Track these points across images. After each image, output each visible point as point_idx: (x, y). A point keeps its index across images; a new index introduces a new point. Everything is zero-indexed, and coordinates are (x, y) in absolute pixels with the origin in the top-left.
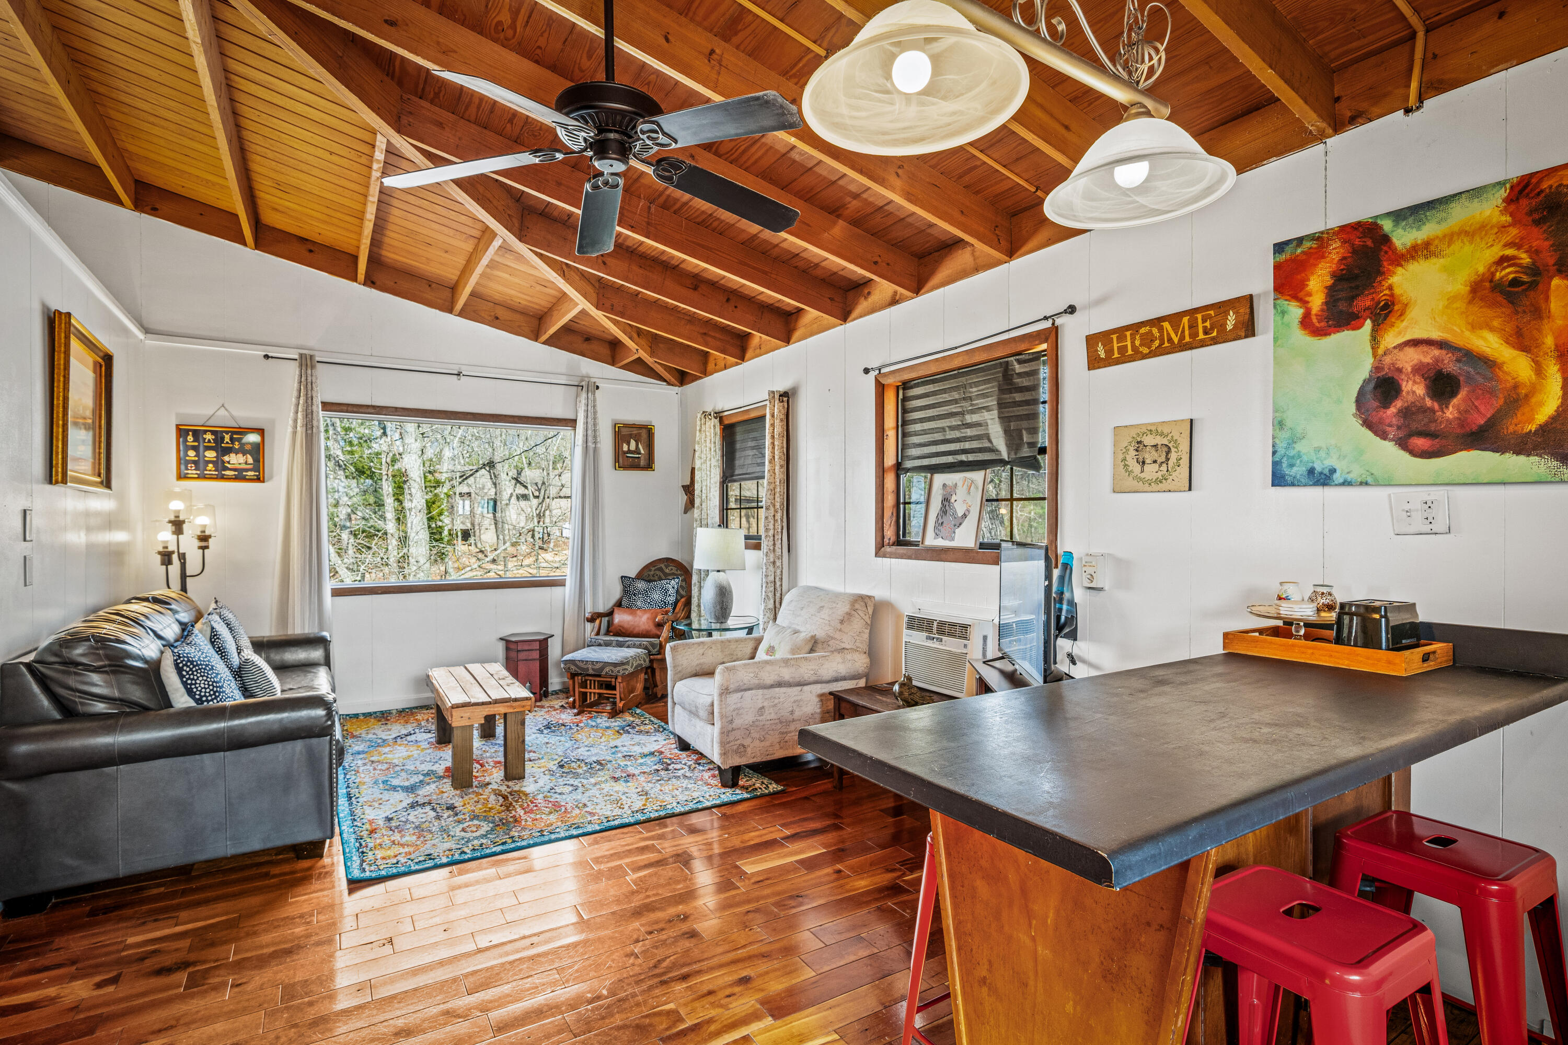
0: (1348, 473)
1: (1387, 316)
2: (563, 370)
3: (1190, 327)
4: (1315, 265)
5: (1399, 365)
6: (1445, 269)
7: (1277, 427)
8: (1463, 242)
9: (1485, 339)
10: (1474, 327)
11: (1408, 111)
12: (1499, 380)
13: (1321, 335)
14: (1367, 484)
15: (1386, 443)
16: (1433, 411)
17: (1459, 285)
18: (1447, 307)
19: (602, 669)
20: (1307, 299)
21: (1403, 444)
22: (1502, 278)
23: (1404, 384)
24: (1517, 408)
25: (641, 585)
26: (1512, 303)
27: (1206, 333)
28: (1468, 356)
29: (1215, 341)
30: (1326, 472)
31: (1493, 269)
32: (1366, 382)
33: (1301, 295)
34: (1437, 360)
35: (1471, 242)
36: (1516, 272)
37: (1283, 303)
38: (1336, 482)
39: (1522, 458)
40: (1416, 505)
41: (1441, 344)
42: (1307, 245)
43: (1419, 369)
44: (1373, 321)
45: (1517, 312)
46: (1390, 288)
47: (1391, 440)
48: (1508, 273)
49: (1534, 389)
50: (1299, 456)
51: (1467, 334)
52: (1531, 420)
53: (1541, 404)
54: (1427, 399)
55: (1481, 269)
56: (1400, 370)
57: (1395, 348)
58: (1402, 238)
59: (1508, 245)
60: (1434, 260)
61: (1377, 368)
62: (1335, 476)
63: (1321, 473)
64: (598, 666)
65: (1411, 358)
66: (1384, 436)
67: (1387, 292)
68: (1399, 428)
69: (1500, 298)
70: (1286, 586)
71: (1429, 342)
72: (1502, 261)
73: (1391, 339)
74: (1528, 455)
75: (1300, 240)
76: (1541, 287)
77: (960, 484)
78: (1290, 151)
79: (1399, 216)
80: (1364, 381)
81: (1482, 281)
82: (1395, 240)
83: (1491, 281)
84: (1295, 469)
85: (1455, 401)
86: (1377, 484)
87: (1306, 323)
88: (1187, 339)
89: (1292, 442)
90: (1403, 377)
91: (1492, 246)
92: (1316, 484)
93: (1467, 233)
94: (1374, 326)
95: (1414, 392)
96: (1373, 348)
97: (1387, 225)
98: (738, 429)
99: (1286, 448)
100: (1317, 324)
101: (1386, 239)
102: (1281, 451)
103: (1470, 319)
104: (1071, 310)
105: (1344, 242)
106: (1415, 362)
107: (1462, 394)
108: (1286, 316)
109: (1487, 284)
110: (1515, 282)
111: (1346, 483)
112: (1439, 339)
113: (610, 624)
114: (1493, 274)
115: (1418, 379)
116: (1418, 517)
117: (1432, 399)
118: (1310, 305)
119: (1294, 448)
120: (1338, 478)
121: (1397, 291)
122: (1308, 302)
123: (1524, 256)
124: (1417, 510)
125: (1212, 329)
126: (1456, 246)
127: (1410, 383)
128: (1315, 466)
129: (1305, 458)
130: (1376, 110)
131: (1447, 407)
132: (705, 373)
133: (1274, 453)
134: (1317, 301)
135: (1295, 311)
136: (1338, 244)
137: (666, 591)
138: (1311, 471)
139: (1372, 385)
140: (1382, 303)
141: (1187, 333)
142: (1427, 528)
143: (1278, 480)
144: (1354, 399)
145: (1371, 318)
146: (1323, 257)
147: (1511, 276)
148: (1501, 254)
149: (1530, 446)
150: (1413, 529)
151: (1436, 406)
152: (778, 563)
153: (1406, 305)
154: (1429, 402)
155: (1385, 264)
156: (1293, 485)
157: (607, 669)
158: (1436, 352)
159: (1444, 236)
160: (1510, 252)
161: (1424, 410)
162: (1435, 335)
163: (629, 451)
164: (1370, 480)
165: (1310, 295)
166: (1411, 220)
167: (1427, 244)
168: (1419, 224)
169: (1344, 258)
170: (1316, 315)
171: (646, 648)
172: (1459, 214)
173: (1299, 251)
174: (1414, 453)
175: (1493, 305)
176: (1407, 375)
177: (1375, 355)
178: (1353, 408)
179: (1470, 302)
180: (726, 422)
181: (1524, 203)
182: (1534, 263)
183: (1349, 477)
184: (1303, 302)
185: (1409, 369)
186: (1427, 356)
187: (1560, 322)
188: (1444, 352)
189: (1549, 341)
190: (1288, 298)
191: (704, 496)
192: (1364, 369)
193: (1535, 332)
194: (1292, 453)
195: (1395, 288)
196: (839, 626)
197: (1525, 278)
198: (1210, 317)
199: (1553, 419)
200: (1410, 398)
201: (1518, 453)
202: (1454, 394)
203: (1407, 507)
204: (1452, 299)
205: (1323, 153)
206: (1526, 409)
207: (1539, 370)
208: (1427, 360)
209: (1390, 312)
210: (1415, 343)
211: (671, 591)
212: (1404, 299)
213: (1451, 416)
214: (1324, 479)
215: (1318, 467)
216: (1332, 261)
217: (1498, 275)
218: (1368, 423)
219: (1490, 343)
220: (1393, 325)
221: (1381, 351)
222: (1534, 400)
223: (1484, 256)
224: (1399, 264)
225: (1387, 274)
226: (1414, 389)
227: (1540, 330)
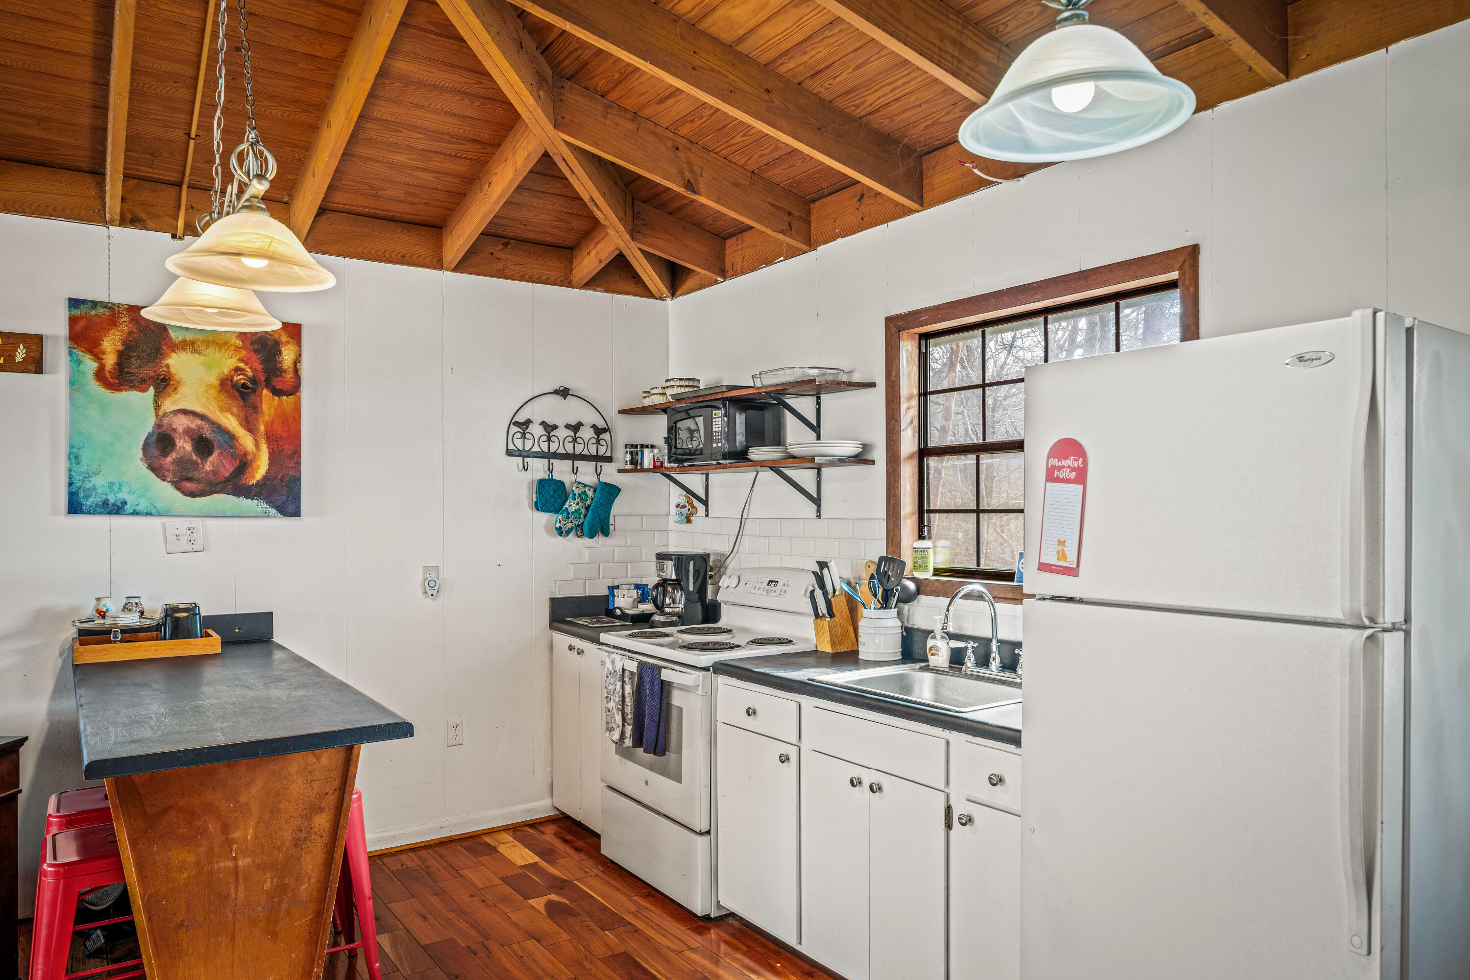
0: (137, 505)
1: (165, 387)
4: (109, 330)
5: (175, 426)
6: (204, 364)
7: (73, 461)
8: (215, 349)
9: (227, 418)
10: (223, 410)
11: (174, 236)
12: (236, 448)
13: (114, 389)
14: (151, 514)
15: (165, 483)
16: (197, 463)
17: (213, 378)
18: (205, 391)
20: (101, 356)
21: (177, 485)
22: (237, 381)
23: (178, 441)
24: (247, 469)
26: (243, 399)
28: (219, 428)
30: (119, 503)
31: (232, 373)
32: (150, 435)
33: (96, 350)
34: (199, 427)
35: (220, 350)
36: (245, 379)
37: (79, 353)
38: (127, 512)
39: (249, 501)
40: (182, 531)
41: (202, 417)
42: (101, 310)
43: (188, 432)
44: (155, 389)
45: (245, 406)
46: (168, 366)
47: (169, 482)
48: (239, 378)
49: (255, 458)
50: (94, 488)
51: (218, 413)
52: (253, 477)
53: (258, 468)
54: (193, 454)
55: (226, 372)
56: (175, 430)
57: (171, 412)
59: (241, 360)
60: (196, 355)
61: (158, 425)
62: (126, 507)
63: (114, 504)
65: (181, 423)
66: (163, 478)
67: (165, 369)
68: (174, 473)
69: (236, 394)
70: (103, 602)
71: (194, 414)
72: (237, 369)
73: (169, 405)
74: (252, 499)
75: (95, 304)
76: (257, 393)
78: (79, 220)
80: (149, 433)
81: (226, 379)
83: (231, 381)
84: (91, 500)
85: (211, 459)
86: (159, 514)
87: (100, 376)
89: (88, 476)
90: (177, 435)
91: (231, 357)
92: (109, 513)
93: (217, 344)
94: (156, 392)
95: (184, 448)
96: (155, 409)
99: (83, 481)
100: (111, 380)
101: (165, 329)
102: (77, 484)
103: (220, 403)
105: (132, 319)
106: (185, 426)
107: (215, 454)
108: (81, 366)
109: (229, 383)
110: (244, 386)
111: (135, 513)
112: (201, 413)
114: (232, 377)
115: (187, 438)
116: (184, 539)
117: (196, 455)
118: (104, 361)
119: (90, 482)
120: (128, 508)
121: (173, 370)
122: (102, 359)
123: (249, 370)
124: (184, 535)
126: (211, 350)
127: (182, 441)
128: (109, 497)
129: (100, 491)
130: (150, 223)
131: (206, 462)
133: (70, 484)
134: (110, 360)
135: (90, 365)
136: (127, 319)
138: (105, 503)
139: (154, 439)
140: (162, 377)
142: (189, 548)
143: (75, 507)
144: (141, 447)
145: (154, 386)
146: (115, 325)
147: (242, 381)
148: (237, 364)
149: (253, 493)
150: (180, 550)
151: (199, 461)
153: (179, 382)
154: (194, 457)
155: (164, 347)
156: (89, 513)
158: (199, 422)
159: (204, 341)
160: (241, 365)
161: (190, 461)
162: (198, 409)
164: (153, 511)
165: (104, 353)
167: (193, 343)
169: (130, 333)
170: (109, 372)
173: (93, 313)
175: (233, 397)
176: (180, 434)
177: (157, 415)
178: (140, 454)
179: (220, 392)
181: (249, 336)
182: (254, 377)
183: (138, 508)
184: (98, 356)
185: (181, 430)
186: (195, 423)
187: (267, 418)
188: (204, 423)
189: (262, 428)
190: (84, 350)
192: (149, 425)
193: (255, 421)
194: (88, 485)
195: (171, 367)
197: (249, 385)
199: (265, 477)
200: (182, 453)
201: (247, 498)
202: (210, 454)
203: (178, 533)
204: (210, 386)
205: (107, 237)
206: (251, 469)
207: (257, 445)
208: (193, 426)
209: (168, 385)
210: (185, 412)
212: (177, 377)
213: (208, 469)
214: (117, 509)
215: (112, 499)
216: (122, 331)
217: (235, 378)
218: (153, 468)
219: (231, 422)
220: (169, 395)
221: (161, 413)
222: (255, 464)
223: (227, 363)
224: (173, 351)
225: (164, 355)
226: (184, 446)
227: (257, 420)
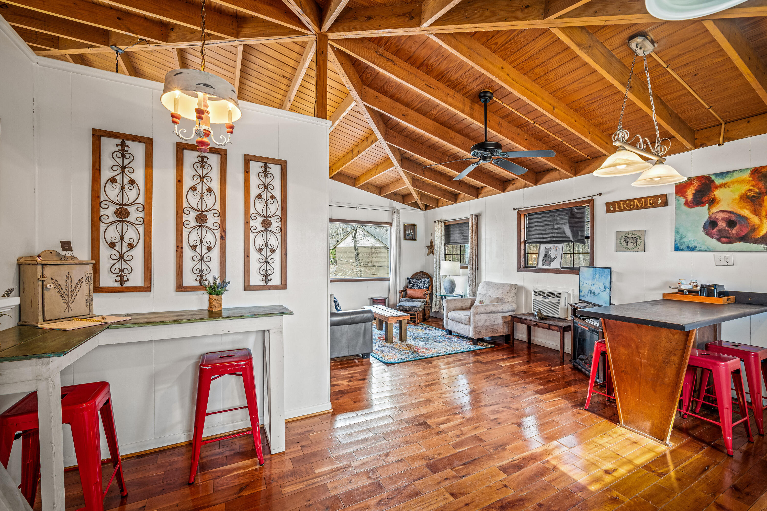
1: (713, 203)
2: (388, 206)
3: (645, 202)
4: (689, 187)
5: (717, 217)
6: (732, 191)
7: (676, 234)
8: (737, 184)
9: (744, 212)
10: (741, 208)
11: (719, 145)
12: (749, 223)
13: (691, 207)
14: (707, 251)
15: (713, 240)
16: (728, 231)
17: (737, 195)
18: (732, 202)
19: (412, 309)
21: (719, 240)
23: (719, 223)
24: (755, 231)
25: (415, 281)
26: (753, 202)
27: (650, 204)
28: (739, 216)
29: (654, 207)
30: (693, 247)
31: (747, 192)
32: (706, 222)
33: (684, 195)
34: (729, 217)
35: (740, 184)
36: (754, 194)
37: (678, 197)
39: (756, 245)
40: (723, 257)
41: (731, 212)
43: (723, 219)
45: (754, 205)
46: (714, 195)
47: (715, 239)
48: (751, 194)
49: (760, 226)
50: (684, 242)
51: (739, 210)
52: (759, 235)
53: (762, 230)
55: (743, 192)
56: (718, 219)
57: (716, 212)
58: (718, 181)
59: (751, 186)
60: (728, 188)
61: (710, 218)
64: (411, 308)
65: (721, 216)
66: (712, 237)
68: (717, 235)
69: (749, 200)
70: (681, 281)
71: (727, 211)
72: (749, 190)
73: (714, 210)
74: (758, 244)
76: (761, 198)
77: (552, 248)
78: (680, 152)
79: (717, 175)
81: (743, 195)
82: (715, 182)
84: (683, 246)
85: (735, 228)
86: (710, 251)
87: (686, 203)
88: (644, 206)
89: (681, 238)
90: (719, 221)
91: (746, 186)
92: (690, 251)
93: (738, 182)
94: (709, 206)
96: (709, 212)
97: (713, 177)
98: (451, 227)
100: (690, 204)
101: (713, 181)
102: (678, 241)
103: (740, 206)
104: (600, 194)
105: (699, 181)
107: (737, 227)
108: (679, 201)
109: (745, 196)
110: (754, 196)
111: (700, 251)
113: (406, 294)
114: (747, 194)
115: (723, 221)
116: (723, 261)
120: (697, 249)
121: (717, 196)
122: (687, 198)
123: (756, 189)
124: (723, 259)
125: (653, 203)
126: (735, 185)
127: (721, 222)
129: (686, 243)
130: (708, 144)
131: (733, 230)
132: (437, 206)
133: (675, 241)
134: (690, 197)
135: (683, 200)
136: (697, 181)
137: (425, 283)
138: (688, 247)
139: (708, 223)
140: (712, 200)
141: (644, 204)
142: (726, 264)
143: (677, 249)
144: (703, 227)
145: (708, 204)
146: (692, 185)
148: (749, 188)
149: (758, 242)
150: (721, 264)
151: (729, 229)
152: (474, 274)
154: (727, 228)
155: (712, 188)
156: (682, 251)
157: (414, 309)
158: (729, 214)
159: (732, 182)
160: (752, 188)
161: (725, 230)
162: (729, 209)
163: (408, 234)
164: (708, 250)
165: (687, 195)
166: (721, 176)
167: (726, 184)
168: (724, 178)
169: (698, 186)
170: (690, 202)
171: (423, 302)
172: (736, 176)
173: (684, 182)
174: (722, 243)
175: (747, 202)
177: (709, 214)
179: (740, 201)
180: (447, 224)
181: (756, 174)
182: (759, 192)
183: (701, 249)
184: (685, 198)
185: (721, 219)
186: (726, 215)
188: (731, 214)
189: (764, 213)
190: (680, 196)
191: (438, 250)
194: (681, 241)
196: (506, 294)
197: (757, 195)
198: (652, 200)
199: (765, 235)
200: (721, 227)
201: (755, 243)
202: (735, 226)
203: (720, 258)
204: (735, 200)
205: (691, 154)
206: (757, 231)
207: (761, 221)
208: (726, 216)
210: (722, 211)
211: (427, 283)
212: (719, 199)
213: (734, 233)
214: (692, 249)
215: (691, 246)
216: (695, 186)
217: (748, 194)
218: (707, 234)
219: (746, 213)
220: (715, 206)
221: (711, 213)
222: (759, 229)
223: (744, 188)
224: (717, 189)
225: (713, 191)
226: (722, 224)
227: (761, 210)
